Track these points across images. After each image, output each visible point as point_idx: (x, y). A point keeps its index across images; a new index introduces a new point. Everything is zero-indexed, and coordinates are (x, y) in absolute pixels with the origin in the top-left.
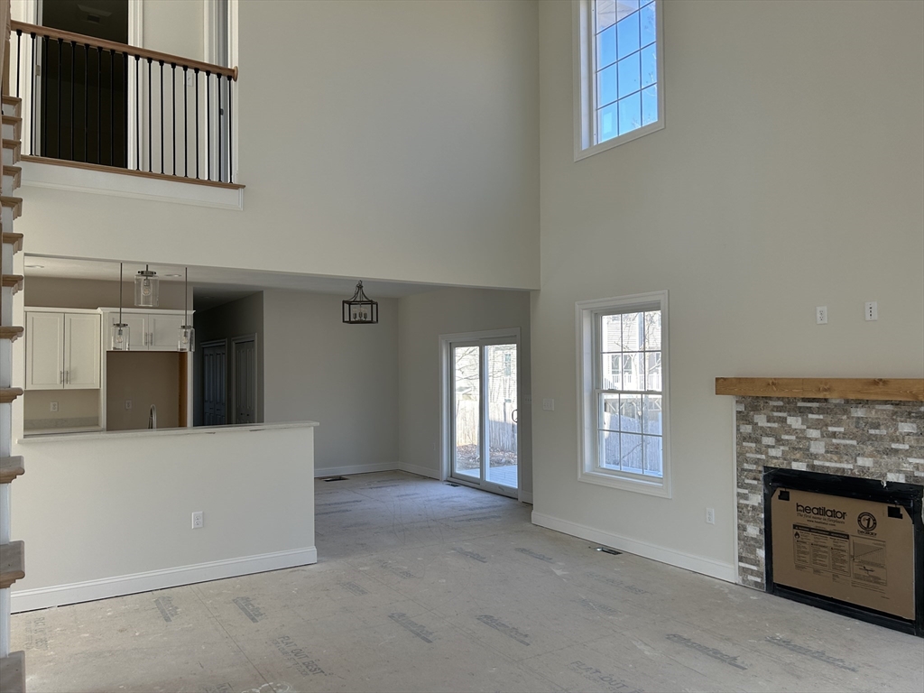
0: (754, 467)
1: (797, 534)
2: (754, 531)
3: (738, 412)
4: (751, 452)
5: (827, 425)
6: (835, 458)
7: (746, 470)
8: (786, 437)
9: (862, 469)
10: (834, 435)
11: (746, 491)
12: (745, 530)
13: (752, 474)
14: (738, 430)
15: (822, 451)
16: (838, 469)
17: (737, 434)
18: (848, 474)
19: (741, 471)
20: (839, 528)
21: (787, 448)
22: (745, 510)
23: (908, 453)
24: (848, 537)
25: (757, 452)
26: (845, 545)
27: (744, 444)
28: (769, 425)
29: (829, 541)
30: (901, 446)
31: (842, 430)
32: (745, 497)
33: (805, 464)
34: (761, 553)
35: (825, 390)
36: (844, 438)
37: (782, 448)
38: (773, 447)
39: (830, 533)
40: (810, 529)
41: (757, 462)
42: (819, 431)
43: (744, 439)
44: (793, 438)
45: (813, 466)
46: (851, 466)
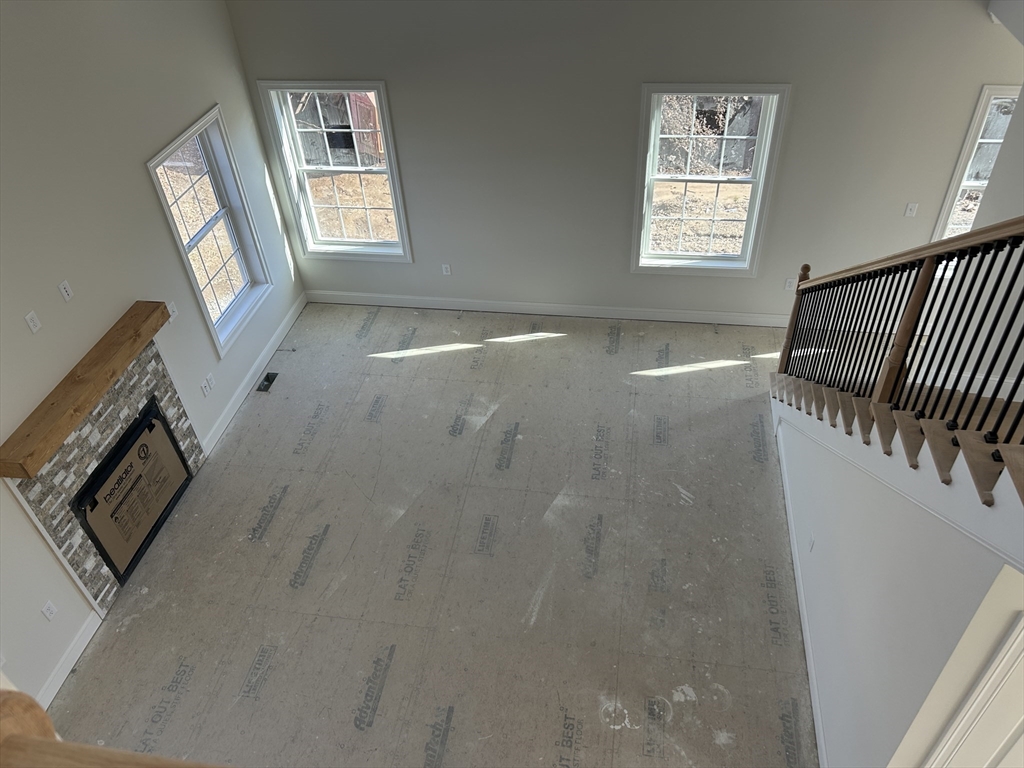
0: (63, 513)
1: (116, 518)
2: (91, 563)
3: (19, 486)
4: (52, 505)
5: (91, 413)
6: (108, 431)
7: (57, 526)
8: (72, 456)
9: (126, 420)
10: (100, 414)
11: (68, 542)
12: (85, 571)
13: (65, 521)
14: (29, 502)
15: (99, 436)
16: (115, 436)
17: (30, 506)
18: (122, 432)
19: (54, 532)
20: (134, 477)
21: (76, 465)
22: (77, 558)
23: (140, 380)
24: (140, 475)
25: (56, 499)
26: (142, 483)
27: (42, 507)
28: (52, 463)
29: (135, 493)
30: (135, 379)
31: (101, 405)
32: (71, 547)
33: (95, 461)
34: (105, 569)
35: (112, 377)
36: (106, 410)
37: (72, 470)
38: (66, 477)
39: (132, 488)
40: (121, 503)
41: (62, 507)
42: (89, 424)
43: (41, 502)
44: (76, 450)
45: (101, 455)
46: (120, 426)
